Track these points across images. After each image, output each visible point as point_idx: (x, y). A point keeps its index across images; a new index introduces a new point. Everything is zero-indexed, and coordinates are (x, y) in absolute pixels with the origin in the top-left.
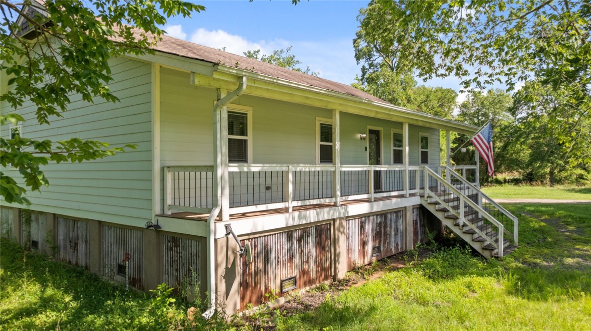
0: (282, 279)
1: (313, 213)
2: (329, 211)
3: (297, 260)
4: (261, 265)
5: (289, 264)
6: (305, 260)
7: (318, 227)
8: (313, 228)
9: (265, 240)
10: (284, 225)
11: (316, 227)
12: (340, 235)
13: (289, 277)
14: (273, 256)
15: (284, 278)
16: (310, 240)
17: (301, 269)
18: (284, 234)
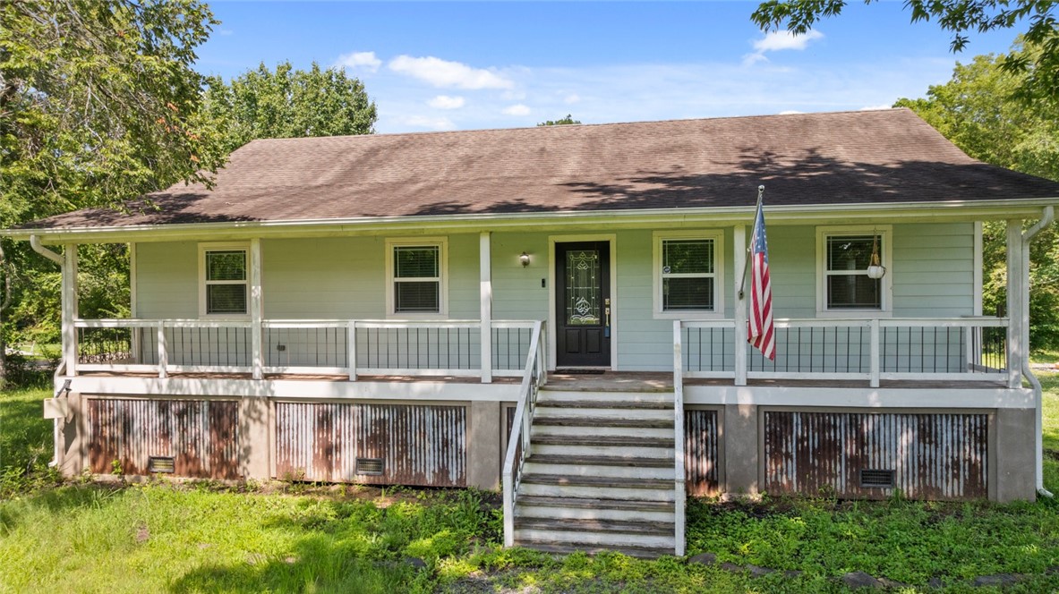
0: (151, 455)
1: (195, 383)
2: (229, 384)
3: (176, 438)
4: (119, 432)
5: (162, 440)
6: (189, 442)
7: (214, 404)
8: (205, 403)
9: (124, 405)
10: (145, 392)
11: (210, 404)
12: (251, 422)
13: (162, 455)
14: (136, 425)
15: (155, 455)
16: (200, 418)
17: (183, 451)
18: (154, 403)
